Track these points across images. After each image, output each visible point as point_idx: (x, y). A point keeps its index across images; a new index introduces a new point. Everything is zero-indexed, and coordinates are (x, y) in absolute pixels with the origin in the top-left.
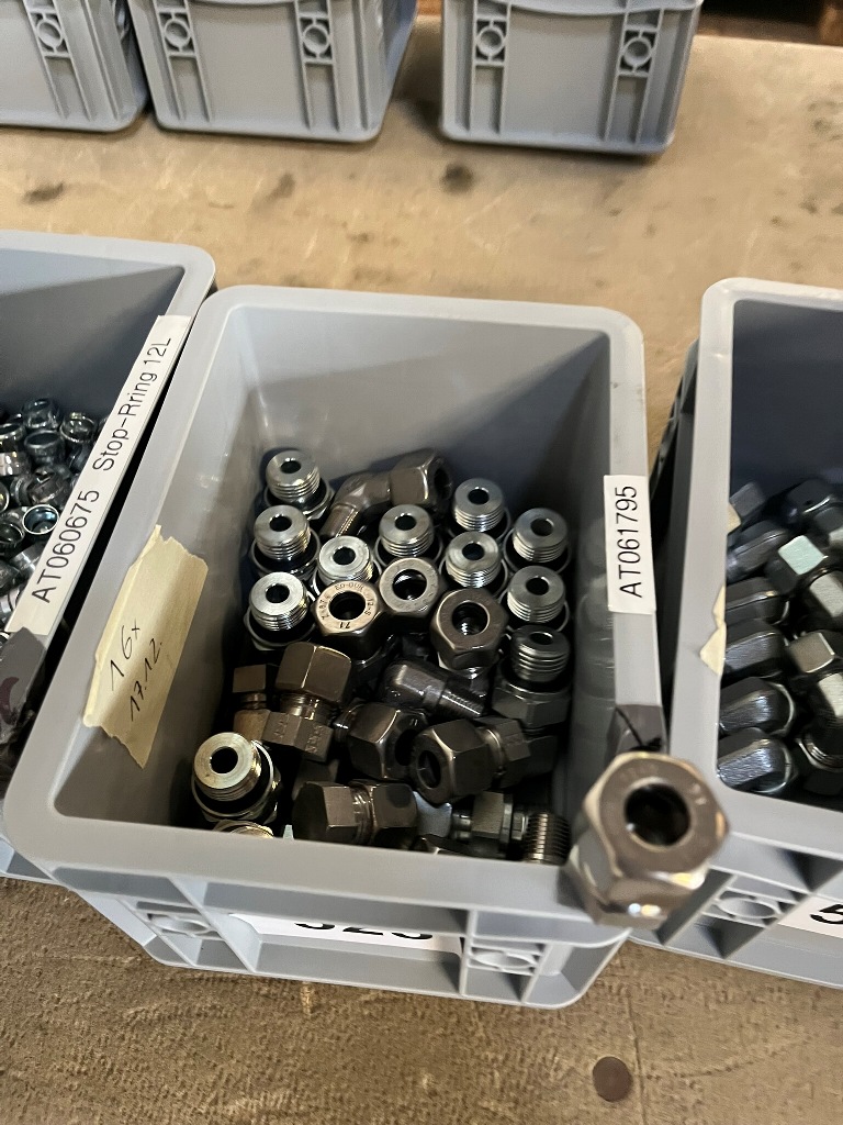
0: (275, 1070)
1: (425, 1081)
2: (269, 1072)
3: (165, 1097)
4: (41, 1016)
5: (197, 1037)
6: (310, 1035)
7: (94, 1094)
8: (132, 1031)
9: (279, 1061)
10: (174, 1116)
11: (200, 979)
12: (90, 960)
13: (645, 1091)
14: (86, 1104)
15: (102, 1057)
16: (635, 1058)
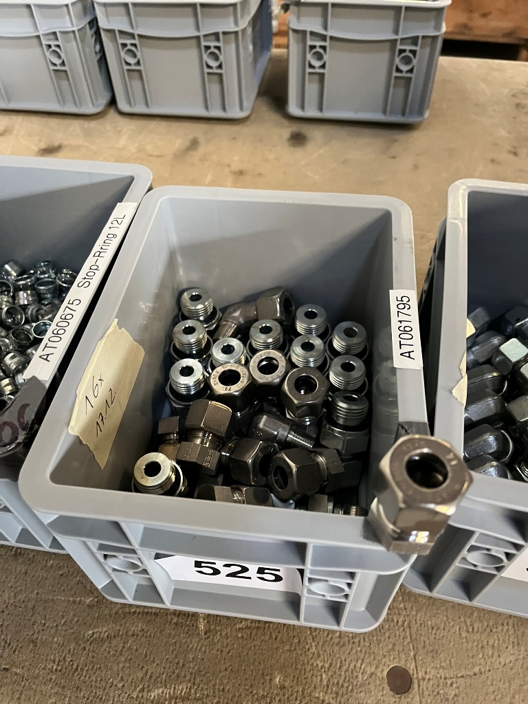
0: (181, 671)
1: (278, 679)
2: (177, 672)
3: (111, 687)
4: (33, 634)
5: (132, 649)
6: (203, 649)
7: (66, 684)
8: (90, 644)
9: (183, 665)
10: (116, 699)
11: (134, 612)
12: (65, 600)
13: (421, 688)
14: (60, 690)
15: (71, 661)
16: (414, 667)
